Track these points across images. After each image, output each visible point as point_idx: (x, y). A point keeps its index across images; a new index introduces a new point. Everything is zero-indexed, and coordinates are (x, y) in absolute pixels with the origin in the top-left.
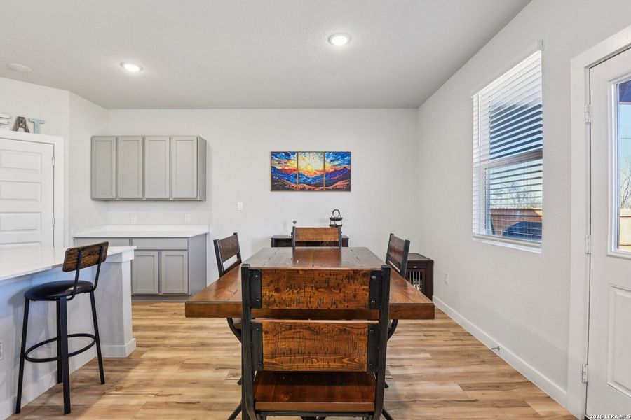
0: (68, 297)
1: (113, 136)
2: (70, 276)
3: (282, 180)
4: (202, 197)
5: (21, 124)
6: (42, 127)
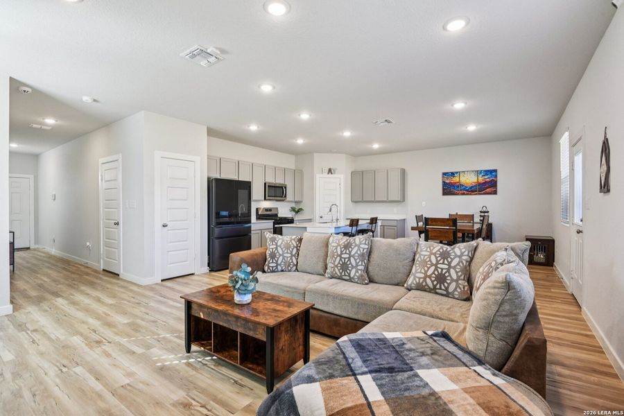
1: (361, 171)
2: (370, 227)
3: (450, 188)
4: (403, 199)
5: (330, 171)
6: (337, 171)
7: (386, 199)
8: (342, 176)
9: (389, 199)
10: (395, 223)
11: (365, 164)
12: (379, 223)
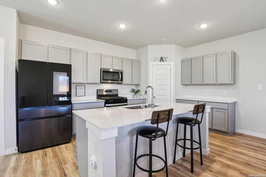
0: (193, 125)
1: (190, 59)
2: (194, 117)
4: (234, 82)
5: (162, 59)
6: (167, 59)
7: (214, 83)
8: (172, 63)
9: (218, 82)
10: (225, 107)
11: (194, 52)
12: (208, 109)
